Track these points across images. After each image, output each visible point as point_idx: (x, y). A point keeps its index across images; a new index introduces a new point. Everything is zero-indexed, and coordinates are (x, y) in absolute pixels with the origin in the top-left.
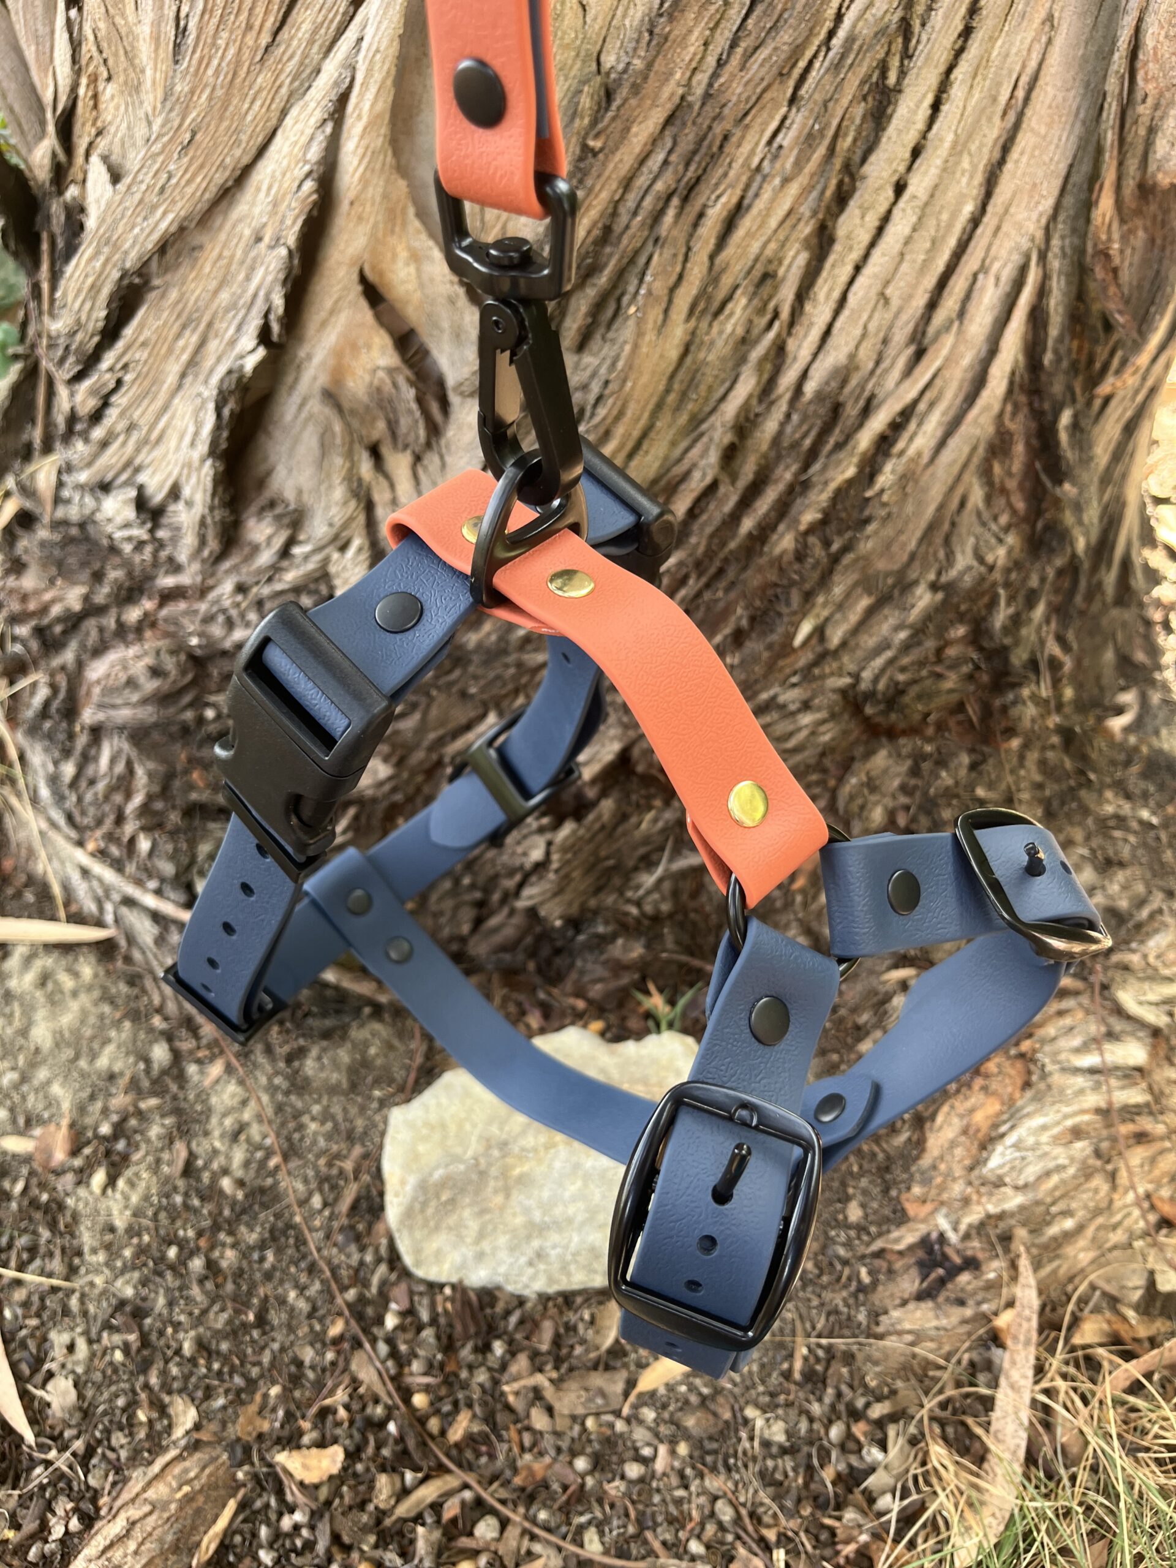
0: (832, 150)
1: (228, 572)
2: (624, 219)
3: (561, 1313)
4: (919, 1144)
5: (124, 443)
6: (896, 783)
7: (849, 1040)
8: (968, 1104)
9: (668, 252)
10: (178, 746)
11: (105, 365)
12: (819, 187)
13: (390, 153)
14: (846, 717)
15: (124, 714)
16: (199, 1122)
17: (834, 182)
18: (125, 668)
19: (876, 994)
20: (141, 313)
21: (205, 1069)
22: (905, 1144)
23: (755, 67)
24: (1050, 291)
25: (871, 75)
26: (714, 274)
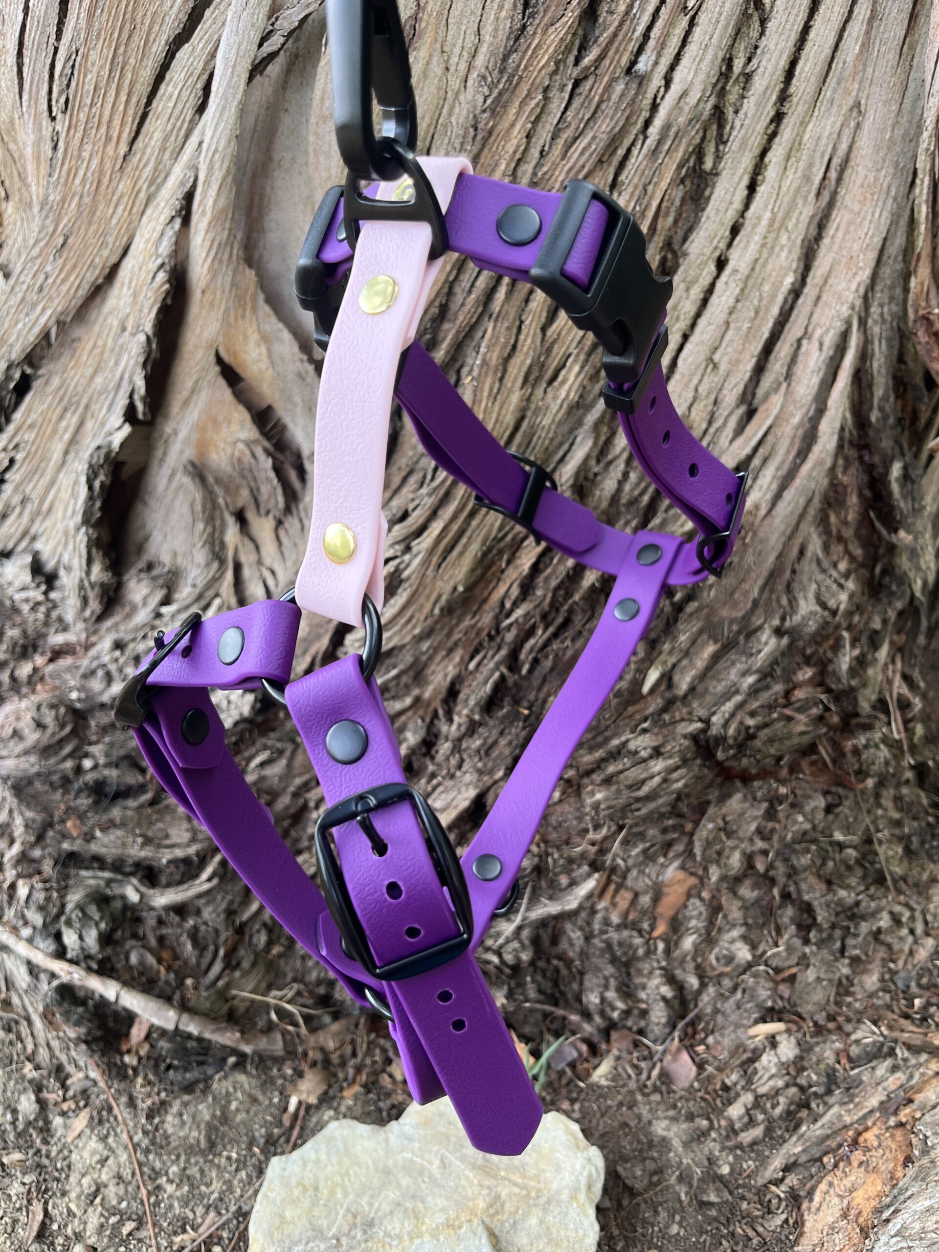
0: (653, 228)
1: (109, 630)
2: (459, 297)
4: (798, 1227)
5: (20, 514)
6: (753, 827)
7: (718, 1102)
8: (847, 1183)
9: (501, 325)
10: (58, 795)
13: (236, 246)
14: (698, 761)
15: (9, 765)
16: (58, 1180)
17: (658, 257)
18: (18, 719)
19: (745, 1050)
20: (28, 398)
21: (68, 1122)
22: (782, 1226)
23: (576, 155)
24: (873, 354)
25: (688, 160)
26: (547, 345)
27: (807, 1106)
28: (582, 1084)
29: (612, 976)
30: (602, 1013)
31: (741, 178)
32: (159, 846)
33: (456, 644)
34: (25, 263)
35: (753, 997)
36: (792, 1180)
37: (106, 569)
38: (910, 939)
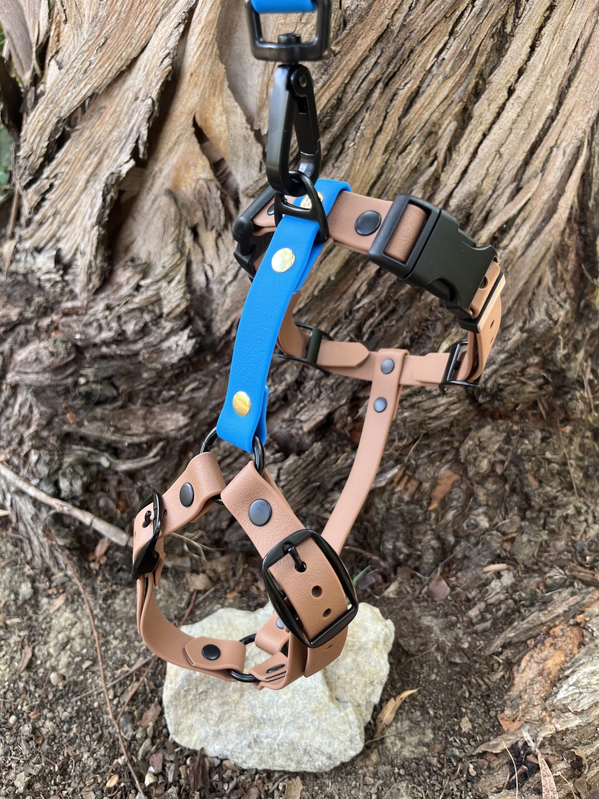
0: (473, 63)
1: (102, 299)
2: (349, 96)
3: (264, 783)
4: (510, 680)
5: (52, 223)
6: (496, 447)
7: (463, 608)
8: (543, 655)
9: (374, 114)
10: (61, 400)
11: (45, 175)
12: (465, 84)
13: (216, 46)
14: (467, 401)
15: (31, 378)
16: (42, 635)
17: (474, 81)
18: (37, 353)
19: (480, 579)
20: (67, 144)
21: (52, 601)
22: (500, 680)
23: (431, 11)
24: (594, 164)
25: (497, 24)
26: (401, 129)
27: (519, 612)
28: (377, 597)
29: (402, 532)
30: (394, 556)
31: (527, 40)
32: (124, 434)
33: (323, 319)
34: (78, 54)
35: (489, 547)
36: (508, 653)
37: (103, 261)
38: (585, 525)
